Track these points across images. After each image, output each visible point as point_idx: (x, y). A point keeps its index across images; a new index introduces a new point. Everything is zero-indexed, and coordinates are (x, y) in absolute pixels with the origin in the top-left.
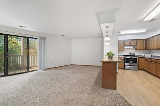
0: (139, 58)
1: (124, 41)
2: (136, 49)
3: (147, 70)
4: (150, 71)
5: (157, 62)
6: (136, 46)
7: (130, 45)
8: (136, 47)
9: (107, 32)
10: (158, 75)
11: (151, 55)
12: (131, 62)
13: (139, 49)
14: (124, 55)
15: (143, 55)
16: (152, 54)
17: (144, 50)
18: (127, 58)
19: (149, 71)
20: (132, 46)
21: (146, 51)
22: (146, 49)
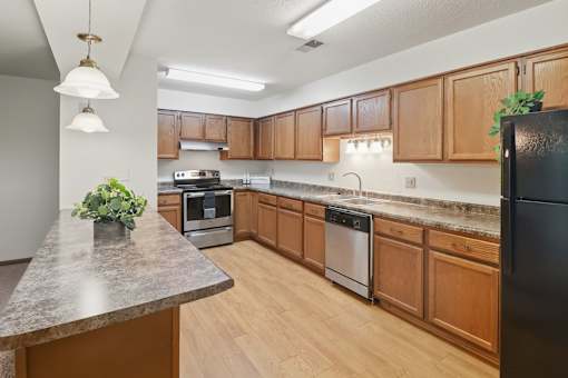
0: (236, 191)
1: (181, 116)
2: (223, 155)
3: (266, 239)
4: (277, 243)
5: (302, 212)
6: (226, 143)
7: (204, 139)
8: (225, 149)
9: (82, 37)
10: (308, 259)
11: (268, 178)
12: (210, 211)
13: (235, 155)
14: (177, 183)
15: (245, 177)
16: (273, 173)
17: (251, 159)
18: (193, 195)
19: (273, 243)
20: (210, 141)
21: (255, 164)
22: (256, 157)
